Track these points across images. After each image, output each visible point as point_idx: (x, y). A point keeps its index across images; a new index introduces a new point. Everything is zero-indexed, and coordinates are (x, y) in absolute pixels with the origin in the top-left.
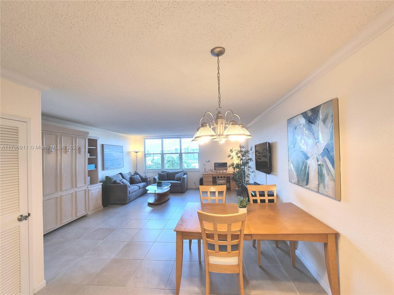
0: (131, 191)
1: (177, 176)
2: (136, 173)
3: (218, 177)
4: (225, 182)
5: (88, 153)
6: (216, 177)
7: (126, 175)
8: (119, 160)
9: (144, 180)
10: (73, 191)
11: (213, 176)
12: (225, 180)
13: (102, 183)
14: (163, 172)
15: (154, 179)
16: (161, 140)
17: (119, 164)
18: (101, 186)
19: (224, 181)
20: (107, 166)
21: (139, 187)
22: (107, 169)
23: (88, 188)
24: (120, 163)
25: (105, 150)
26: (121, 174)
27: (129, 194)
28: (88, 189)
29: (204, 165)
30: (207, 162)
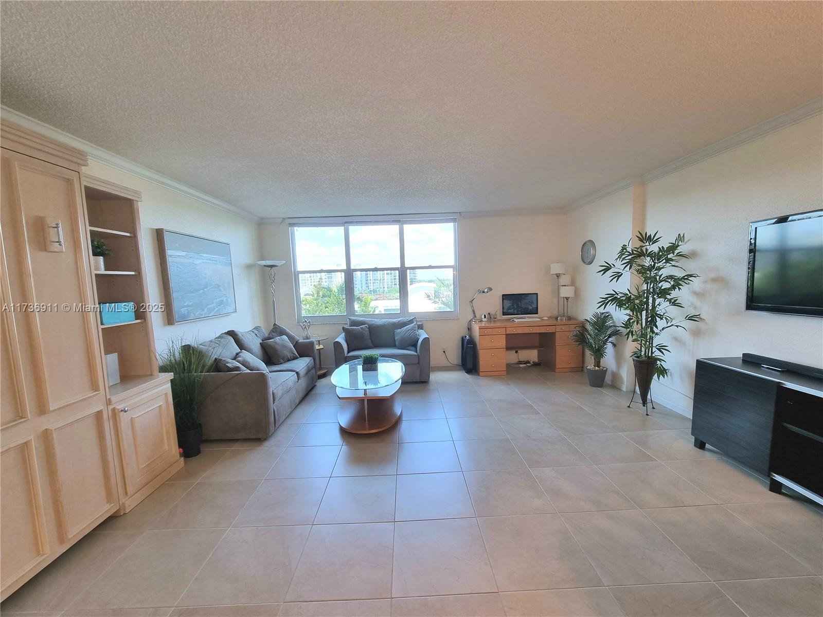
0: (279, 393)
1: (400, 333)
2: (278, 331)
5: (95, 254)
7: (249, 339)
8: (220, 288)
9: (304, 350)
10: (28, 432)
11: (507, 333)
13: (171, 375)
14: (354, 323)
15: (337, 345)
16: (342, 228)
17: (221, 303)
18: (170, 384)
20: (183, 311)
21: (297, 373)
22: (185, 319)
23: (109, 402)
24: (225, 299)
25: (169, 252)
26: (232, 334)
27: (274, 403)
28: (110, 407)
29: (471, 302)
30: (483, 292)
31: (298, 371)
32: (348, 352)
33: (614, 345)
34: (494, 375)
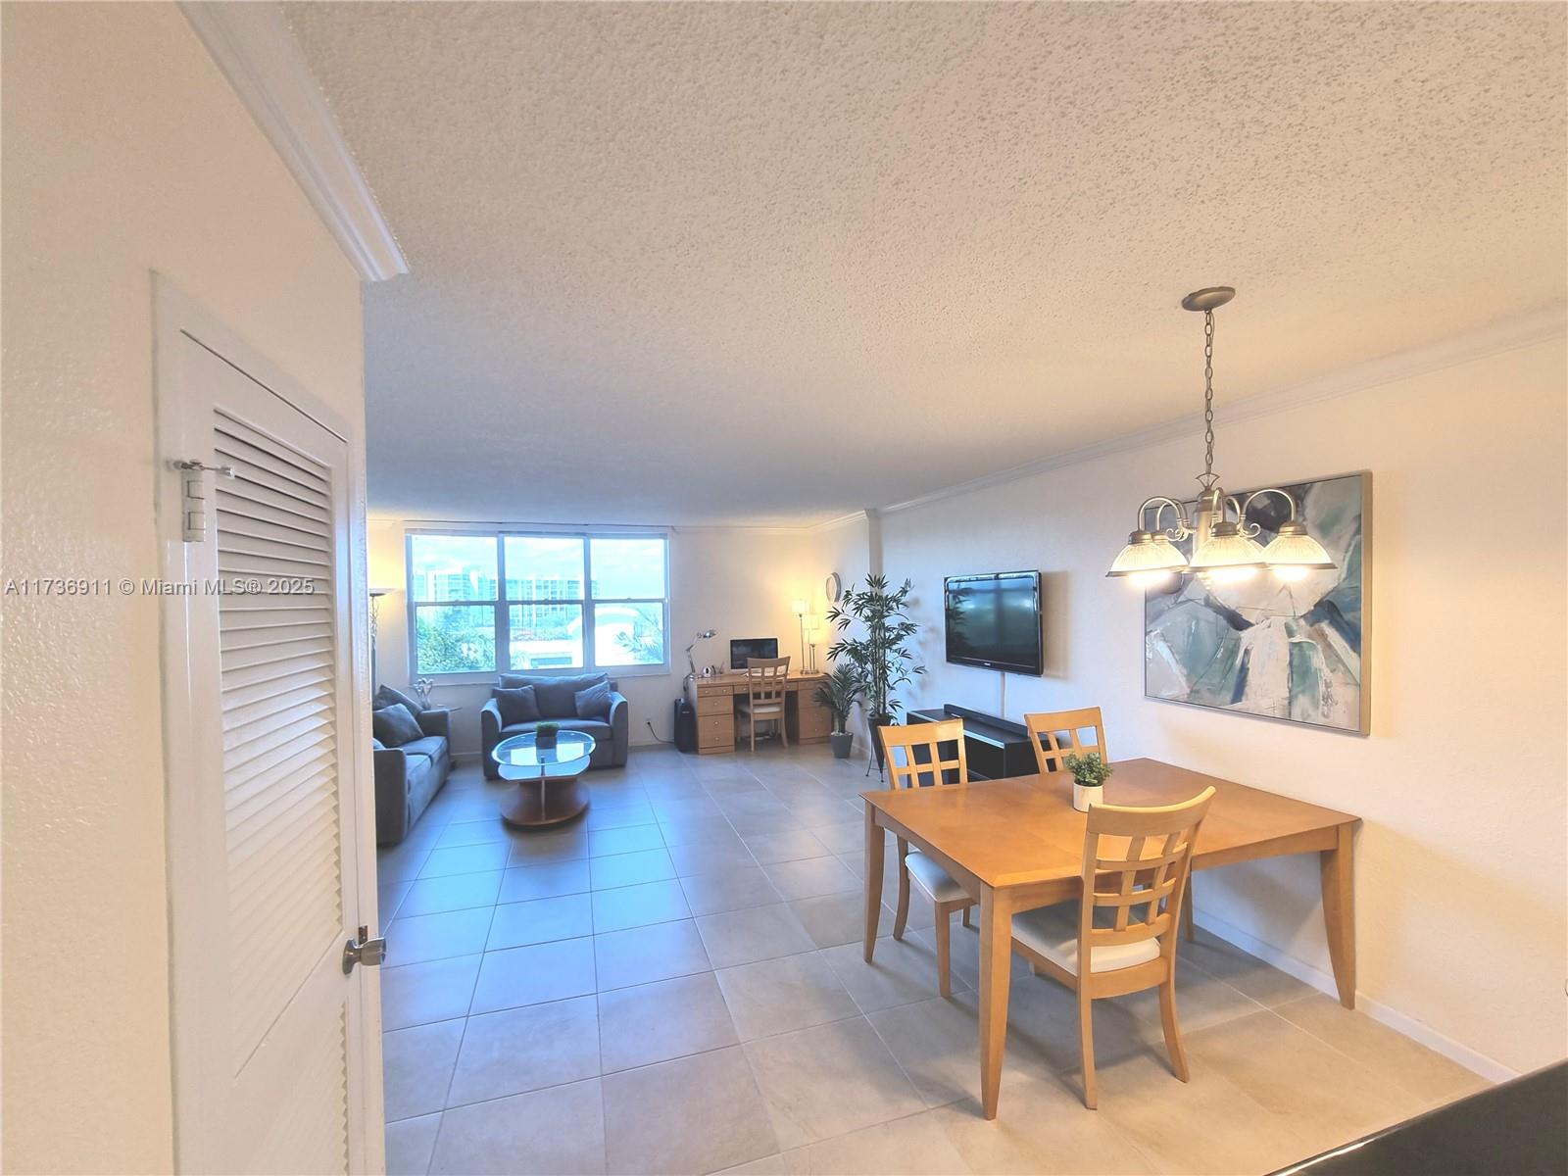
1: (583, 696)
2: (389, 697)
3: (757, 696)
4: (781, 711)
6: (748, 694)
9: (431, 724)
11: (736, 693)
12: (778, 703)
14: (510, 683)
16: (494, 540)
19: (775, 709)
29: (688, 650)
30: (705, 636)
31: (430, 753)
32: (504, 726)
33: (860, 704)
34: (717, 752)
